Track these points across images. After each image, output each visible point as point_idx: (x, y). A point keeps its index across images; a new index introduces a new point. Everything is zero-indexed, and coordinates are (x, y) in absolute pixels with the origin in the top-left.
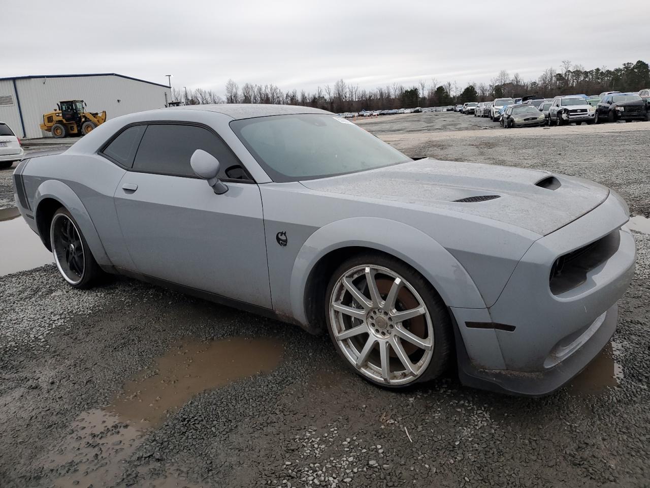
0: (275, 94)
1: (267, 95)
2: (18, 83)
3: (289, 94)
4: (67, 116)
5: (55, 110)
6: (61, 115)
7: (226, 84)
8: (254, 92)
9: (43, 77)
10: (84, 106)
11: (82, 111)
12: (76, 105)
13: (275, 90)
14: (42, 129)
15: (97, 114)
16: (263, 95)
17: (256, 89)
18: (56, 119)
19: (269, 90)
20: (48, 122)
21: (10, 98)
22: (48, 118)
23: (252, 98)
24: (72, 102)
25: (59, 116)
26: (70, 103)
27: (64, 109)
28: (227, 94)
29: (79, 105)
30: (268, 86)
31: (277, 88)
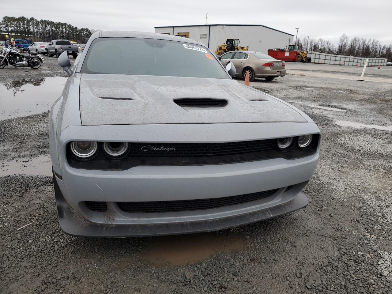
0: (375, 46)
1: (368, 46)
2: (211, 27)
3: (386, 47)
4: (229, 47)
5: (224, 44)
6: (226, 46)
7: (340, 37)
8: (359, 43)
9: (223, 25)
10: (239, 42)
11: (237, 45)
12: (235, 42)
13: (376, 43)
14: (216, 53)
15: (244, 48)
16: (365, 45)
17: (361, 42)
18: (223, 48)
19: (371, 42)
20: (220, 50)
21: (206, 35)
22: (220, 47)
23: (357, 47)
24: (233, 40)
25: (225, 47)
26: (232, 41)
27: (228, 43)
28: (339, 43)
29: (236, 42)
30: (371, 40)
31: (378, 42)
